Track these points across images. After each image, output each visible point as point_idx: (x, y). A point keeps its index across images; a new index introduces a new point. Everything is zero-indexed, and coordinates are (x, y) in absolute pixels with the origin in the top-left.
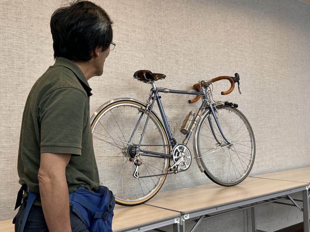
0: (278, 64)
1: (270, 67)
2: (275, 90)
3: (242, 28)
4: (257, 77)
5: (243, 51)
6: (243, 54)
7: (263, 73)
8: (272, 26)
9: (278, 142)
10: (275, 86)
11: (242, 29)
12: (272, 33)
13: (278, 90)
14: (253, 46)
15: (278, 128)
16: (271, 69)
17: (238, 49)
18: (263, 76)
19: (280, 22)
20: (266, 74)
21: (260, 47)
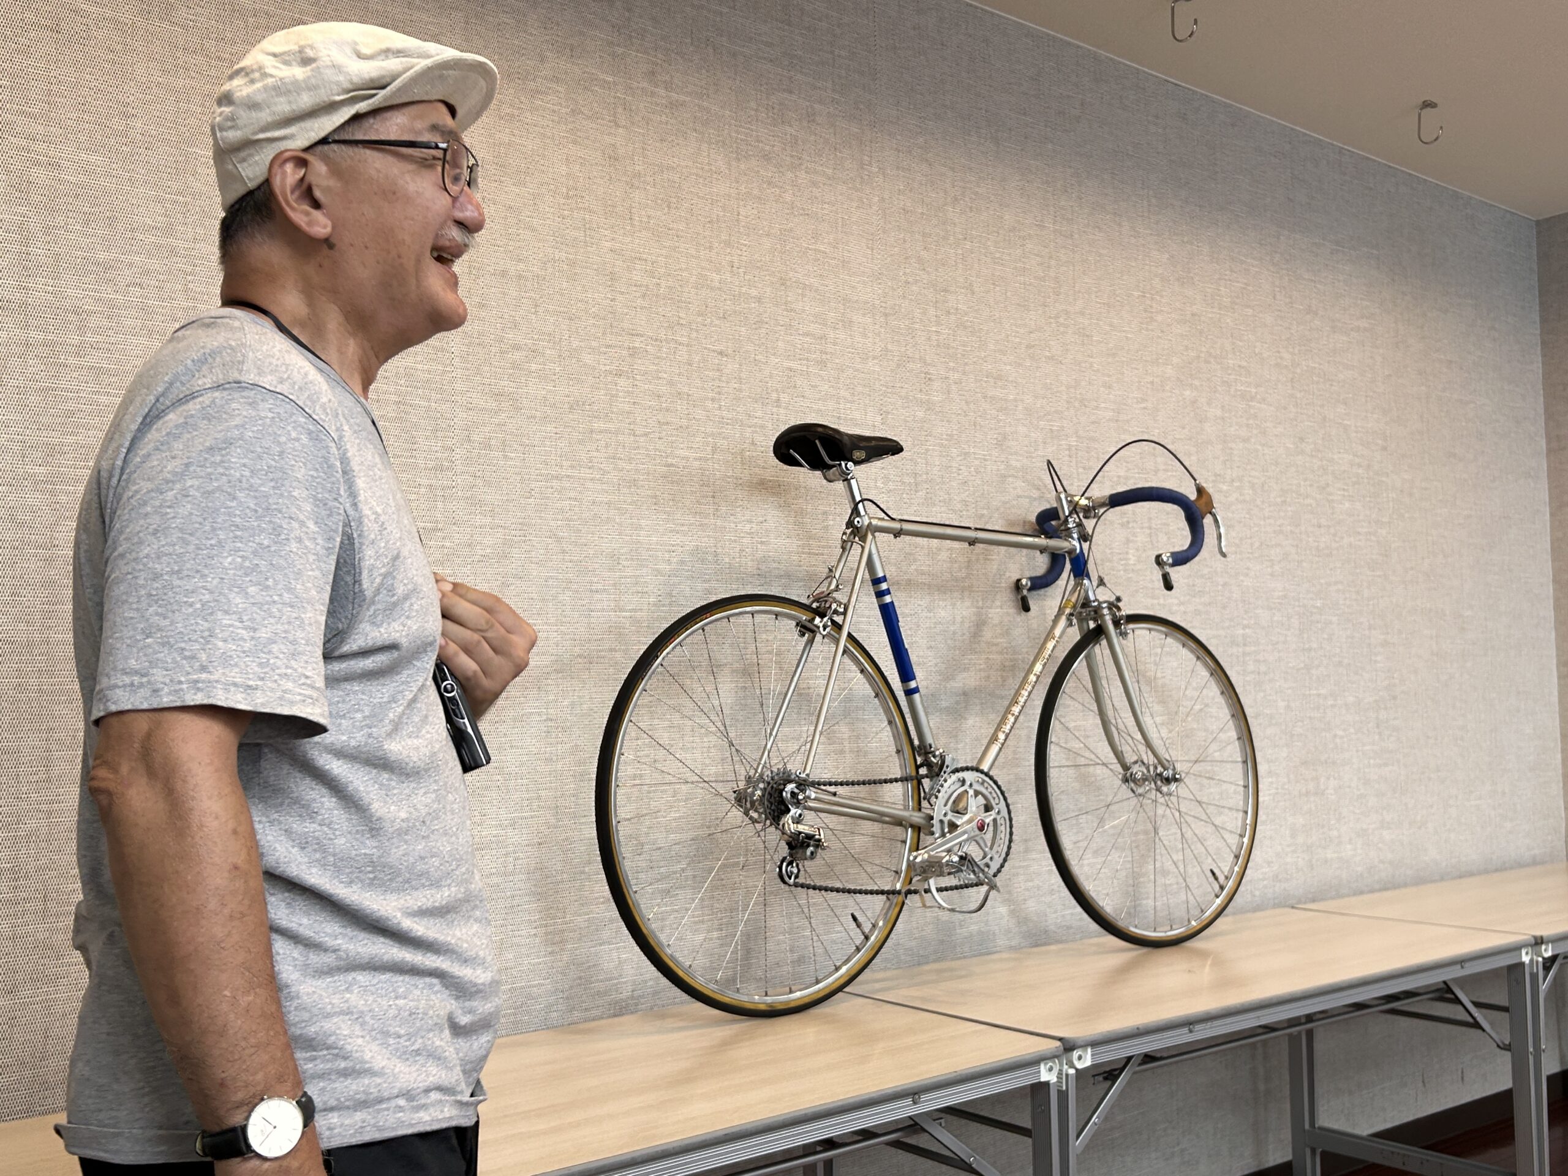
0: (1384, 449)
1: (1357, 460)
2: (1374, 557)
3: (1248, 307)
4: (1309, 501)
5: (1252, 399)
6: (1252, 411)
7: (1328, 485)
8: (1361, 299)
9: (1386, 765)
10: (1373, 538)
11: (1250, 312)
12: (1364, 324)
13: (1386, 556)
14: (1290, 376)
15: (1386, 709)
16: (1360, 471)
17: (1232, 390)
18: (1331, 498)
19: (1393, 280)
20: (1339, 489)
21: (1318, 383)
